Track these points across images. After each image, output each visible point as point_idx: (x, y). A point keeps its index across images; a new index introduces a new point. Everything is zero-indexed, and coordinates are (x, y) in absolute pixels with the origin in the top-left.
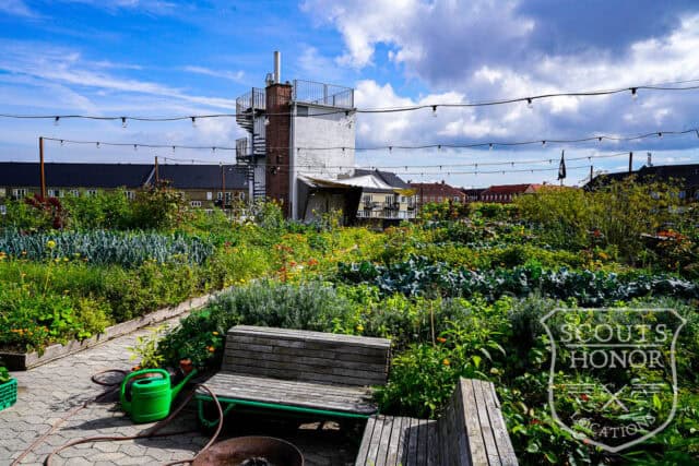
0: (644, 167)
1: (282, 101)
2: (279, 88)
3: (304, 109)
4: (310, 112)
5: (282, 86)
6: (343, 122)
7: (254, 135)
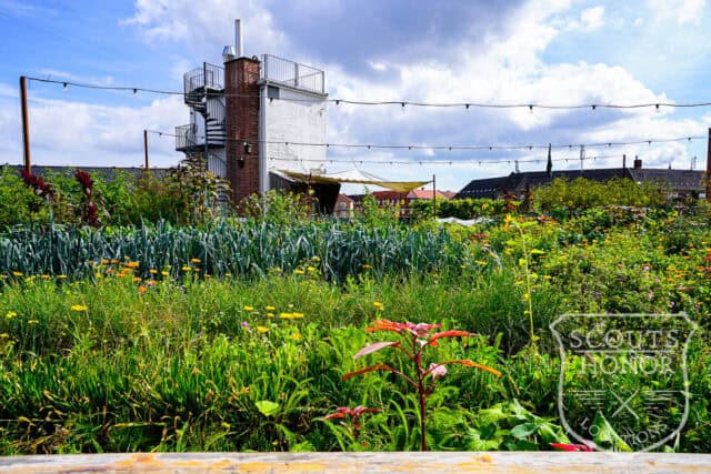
0: (513, 174)
1: (249, 79)
2: (246, 63)
3: (274, 89)
4: (282, 93)
5: (249, 60)
6: (316, 107)
7: (207, 121)
